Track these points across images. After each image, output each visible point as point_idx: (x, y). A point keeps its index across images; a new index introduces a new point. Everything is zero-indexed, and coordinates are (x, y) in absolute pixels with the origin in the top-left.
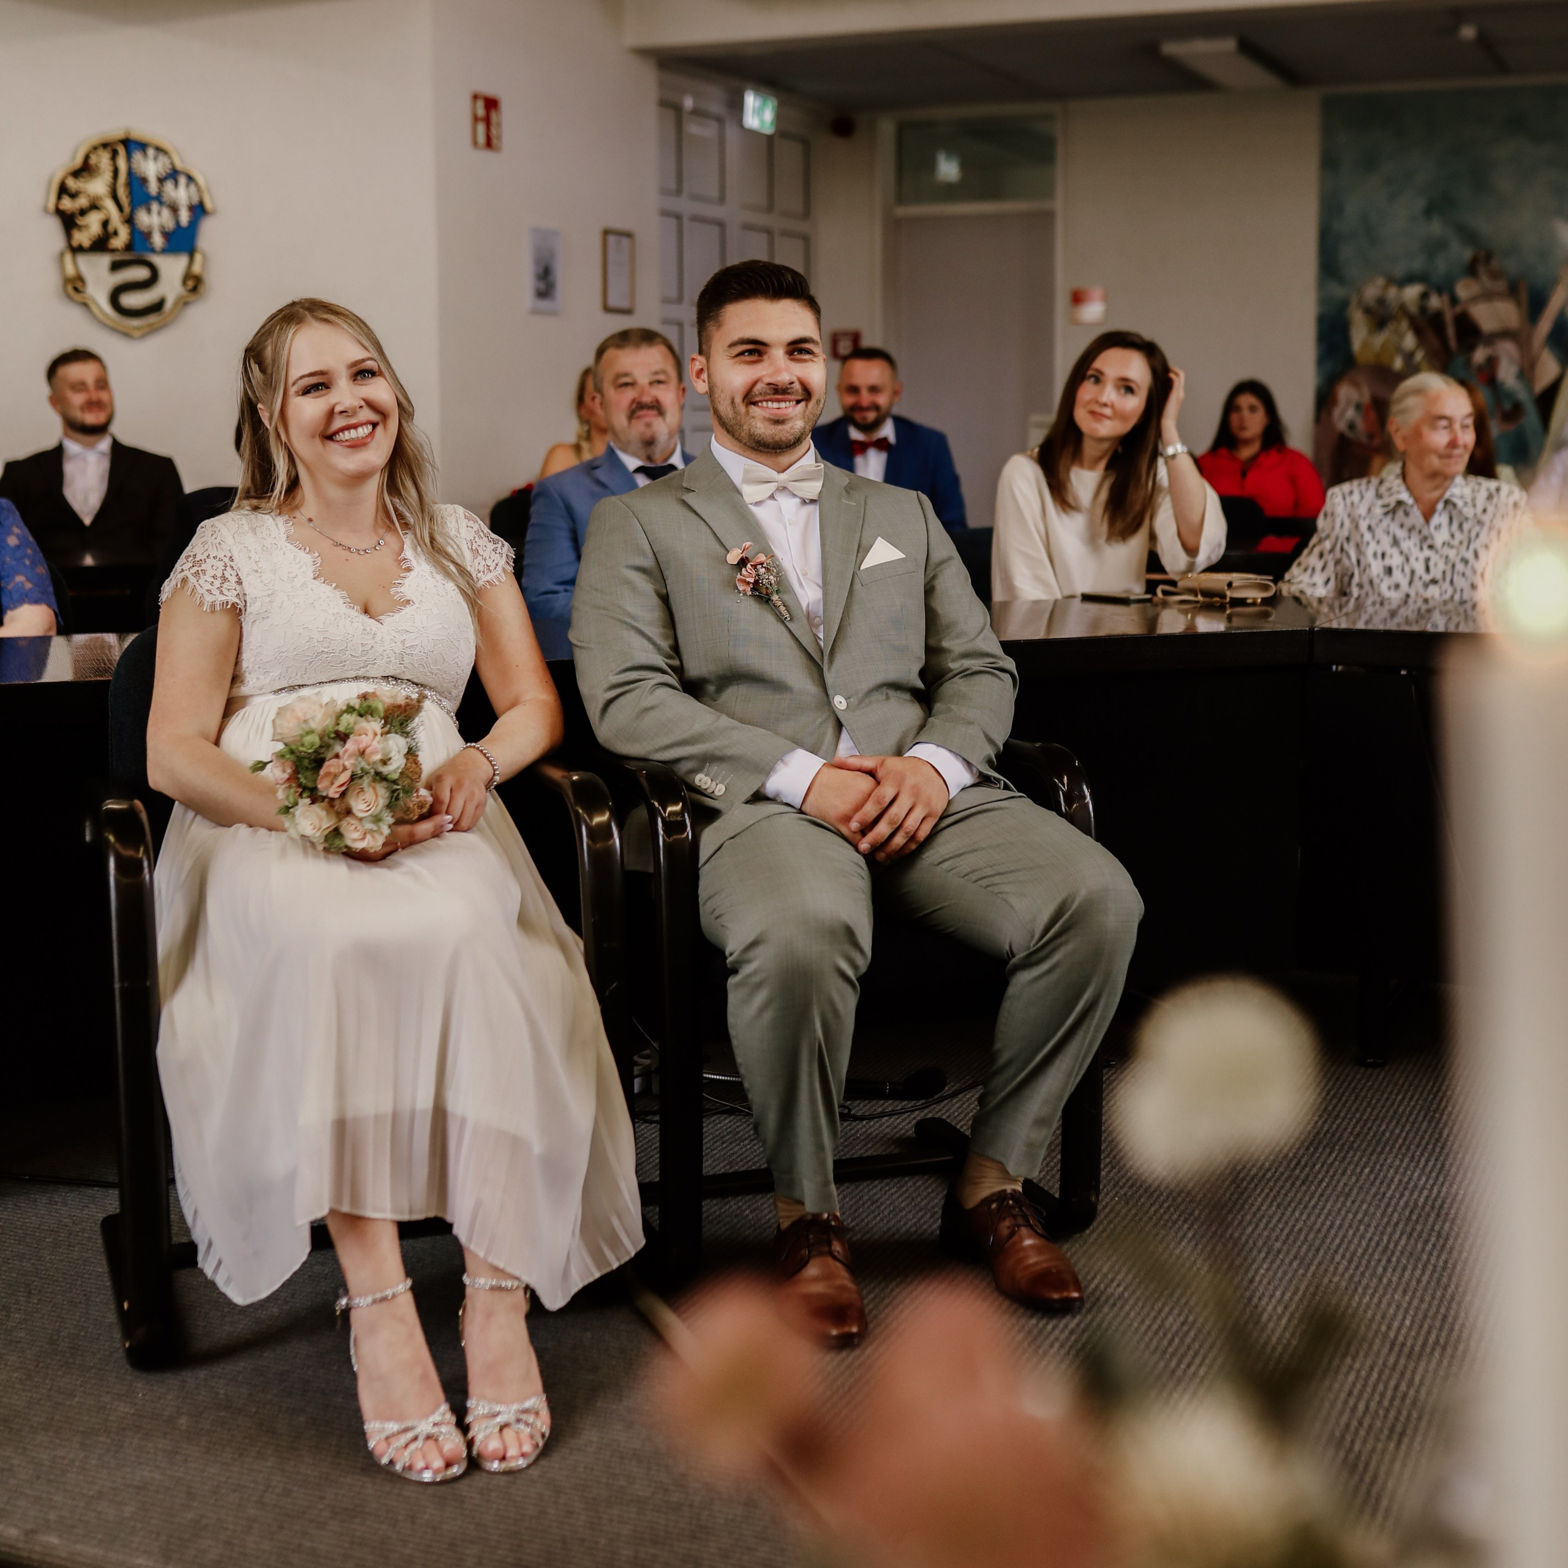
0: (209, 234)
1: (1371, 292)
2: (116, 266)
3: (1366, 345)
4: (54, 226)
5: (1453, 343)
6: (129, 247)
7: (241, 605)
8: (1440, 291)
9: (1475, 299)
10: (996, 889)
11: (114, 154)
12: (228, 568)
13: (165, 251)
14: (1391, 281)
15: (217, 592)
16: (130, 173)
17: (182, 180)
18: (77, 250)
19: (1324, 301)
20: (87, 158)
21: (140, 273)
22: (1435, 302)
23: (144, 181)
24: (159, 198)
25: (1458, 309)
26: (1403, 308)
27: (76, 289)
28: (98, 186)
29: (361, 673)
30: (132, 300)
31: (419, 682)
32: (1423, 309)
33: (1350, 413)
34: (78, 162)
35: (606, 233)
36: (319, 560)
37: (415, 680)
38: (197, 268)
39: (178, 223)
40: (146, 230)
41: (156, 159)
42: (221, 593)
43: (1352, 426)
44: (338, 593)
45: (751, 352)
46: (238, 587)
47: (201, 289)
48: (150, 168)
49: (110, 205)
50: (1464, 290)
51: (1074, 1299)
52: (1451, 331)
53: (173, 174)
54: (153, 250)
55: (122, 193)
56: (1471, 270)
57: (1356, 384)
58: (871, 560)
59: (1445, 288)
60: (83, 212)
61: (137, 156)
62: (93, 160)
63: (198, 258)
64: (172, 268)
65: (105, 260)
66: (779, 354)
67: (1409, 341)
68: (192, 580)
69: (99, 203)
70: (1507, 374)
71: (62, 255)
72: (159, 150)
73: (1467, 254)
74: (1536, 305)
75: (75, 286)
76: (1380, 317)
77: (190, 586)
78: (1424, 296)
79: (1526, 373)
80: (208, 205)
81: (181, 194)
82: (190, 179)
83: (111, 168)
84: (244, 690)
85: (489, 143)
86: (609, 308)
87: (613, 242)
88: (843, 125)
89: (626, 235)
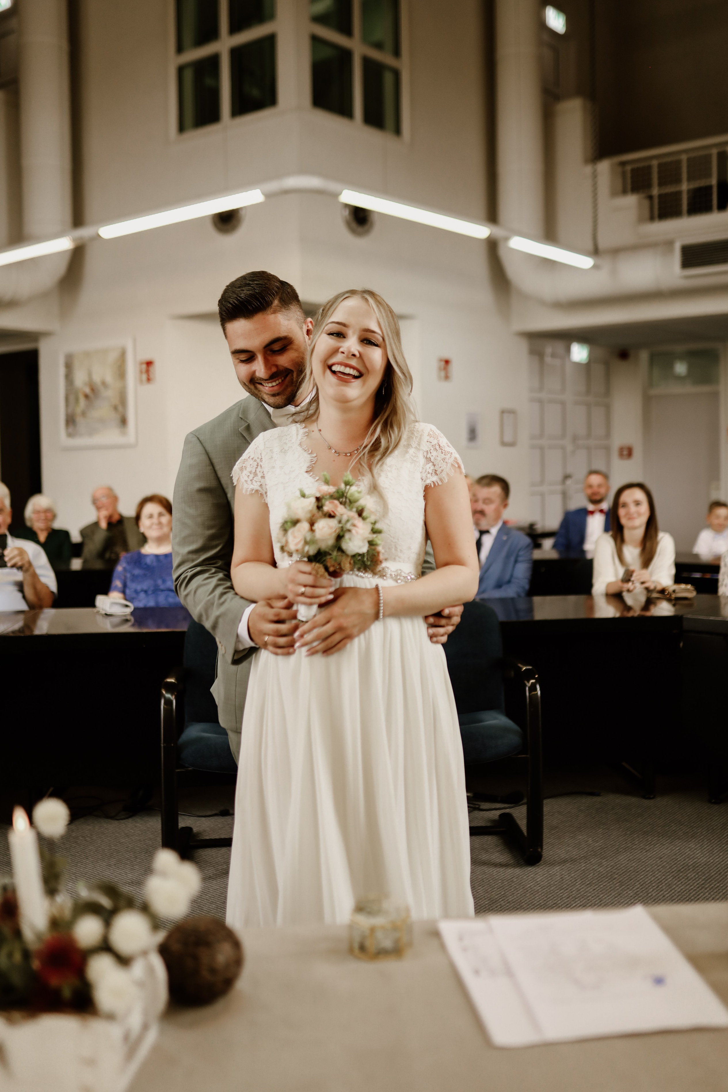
12: (259, 467)
35: (503, 412)
36: (314, 459)
85: (447, 377)
86: (504, 444)
87: (506, 415)
88: (624, 355)
89: (512, 412)
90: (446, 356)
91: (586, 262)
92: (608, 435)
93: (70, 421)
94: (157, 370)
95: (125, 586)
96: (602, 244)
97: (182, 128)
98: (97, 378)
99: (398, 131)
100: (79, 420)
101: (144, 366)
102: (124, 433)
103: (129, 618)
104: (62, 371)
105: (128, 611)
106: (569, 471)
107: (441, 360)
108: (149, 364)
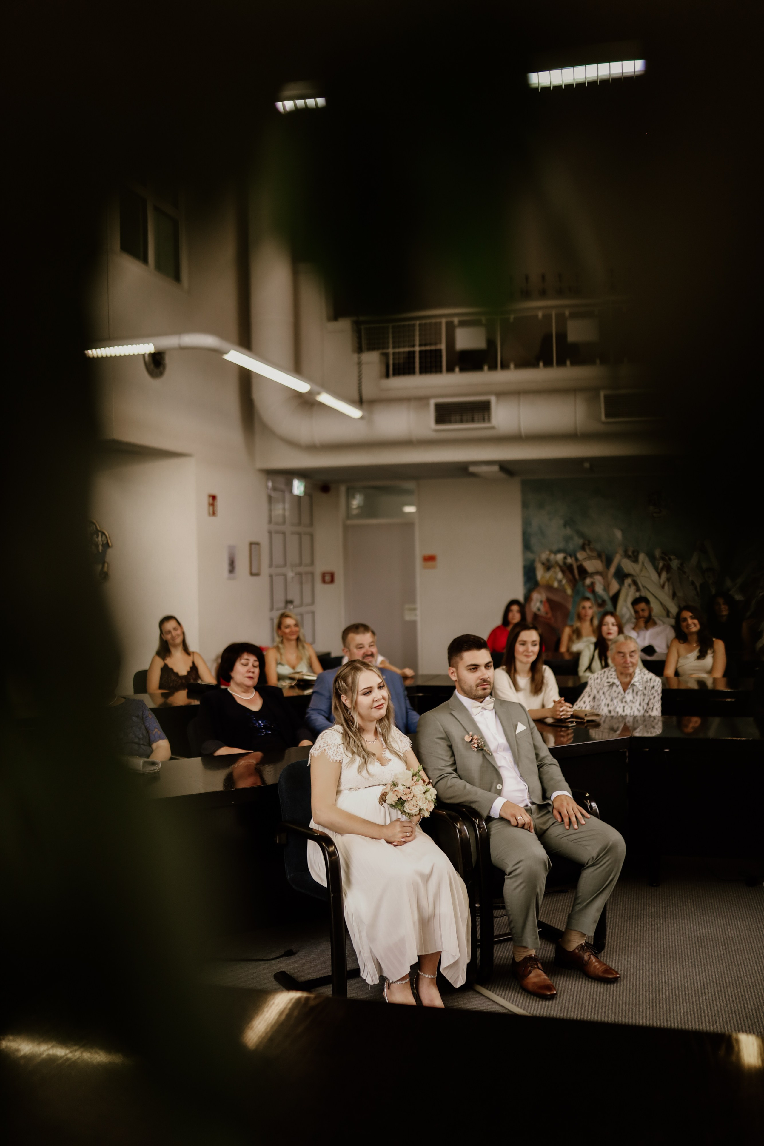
1: (544, 556)
3: (543, 577)
5: (577, 576)
8: (571, 556)
9: (585, 559)
10: (579, 843)
14: (551, 552)
17: (100, 534)
19: (525, 560)
22: (569, 560)
25: (579, 563)
26: (557, 563)
32: (565, 563)
33: (538, 604)
35: (251, 544)
38: (105, 570)
39: (98, 551)
43: (539, 609)
46: (341, 755)
47: (107, 577)
50: (580, 555)
51: (618, 977)
52: (576, 572)
53: (97, 532)
56: (583, 548)
57: (539, 593)
58: (518, 730)
59: (573, 555)
63: (106, 565)
67: (560, 575)
70: (599, 588)
73: (580, 542)
74: (608, 562)
76: (548, 566)
78: (565, 558)
79: (606, 588)
80: (110, 544)
81: (99, 540)
82: (103, 534)
85: (214, 514)
86: (252, 574)
87: (253, 546)
88: (325, 488)
89: (257, 544)
90: (213, 492)
91: (355, 413)
92: (312, 563)
96: (366, 396)
106: (290, 598)
107: (210, 496)
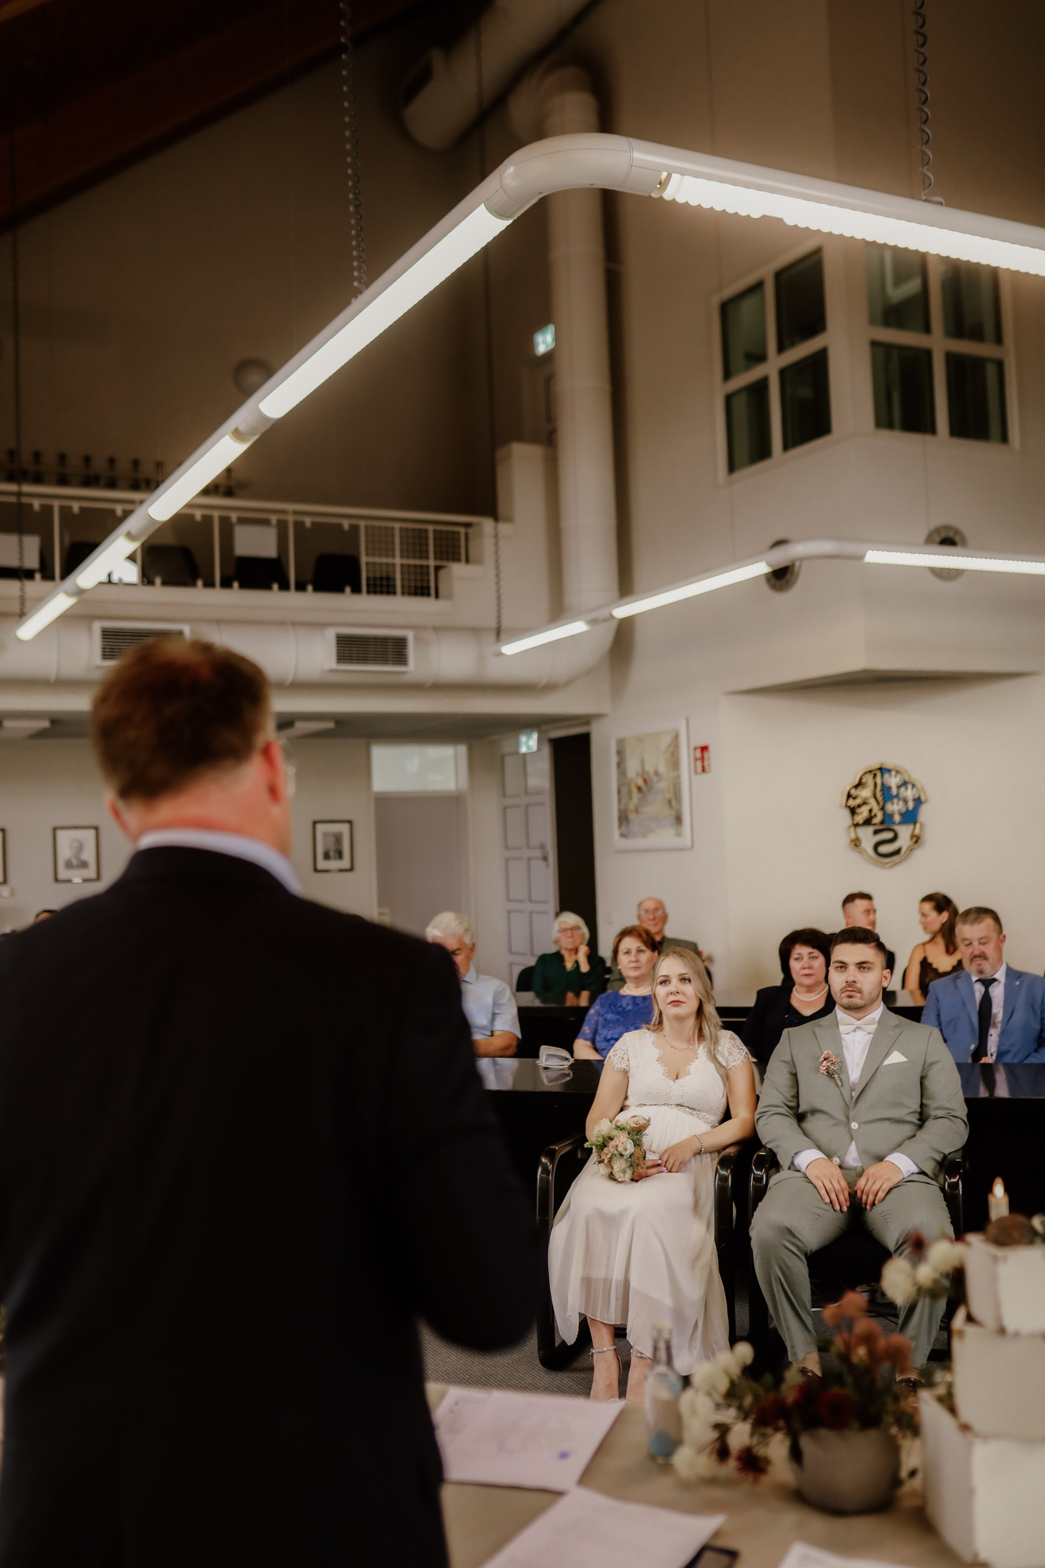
0: (924, 814)
2: (876, 832)
4: (846, 813)
6: (882, 822)
7: (627, 1069)
11: (875, 775)
12: (625, 1054)
13: (901, 823)
15: (619, 1063)
16: (883, 784)
17: (910, 786)
18: (856, 825)
20: (861, 779)
21: (888, 835)
23: (889, 788)
24: (897, 796)
27: (856, 845)
28: (865, 793)
29: (666, 1102)
30: (884, 849)
31: (692, 1107)
34: (857, 781)
36: (662, 1053)
37: (690, 1106)
38: (917, 832)
39: (907, 808)
40: (891, 813)
41: (896, 776)
42: (621, 1064)
44: (663, 1068)
45: (841, 967)
46: (627, 1062)
47: (919, 842)
48: (893, 781)
49: (873, 802)
53: (905, 784)
54: (894, 823)
55: (879, 795)
58: (888, 1061)
60: (859, 806)
61: (886, 776)
62: (864, 780)
63: (918, 826)
64: (905, 832)
65: (870, 830)
66: (852, 968)
68: (612, 1057)
69: (867, 801)
71: (850, 827)
72: (897, 772)
75: (856, 843)
77: (612, 1059)
80: (923, 799)
81: (909, 793)
82: (914, 786)
83: (873, 783)
84: (628, 1103)
93: (624, 818)
94: (713, 755)
95: (595, 1032)
97: (732, 468)
98: (649, 768)
99: (1004, 438)
100: (632, 816)
101: (698, 752)
102: (679, 834)
103: (567, 1072)
104: (614, 760)
105: (567, 1064)
108: (704, 749)
